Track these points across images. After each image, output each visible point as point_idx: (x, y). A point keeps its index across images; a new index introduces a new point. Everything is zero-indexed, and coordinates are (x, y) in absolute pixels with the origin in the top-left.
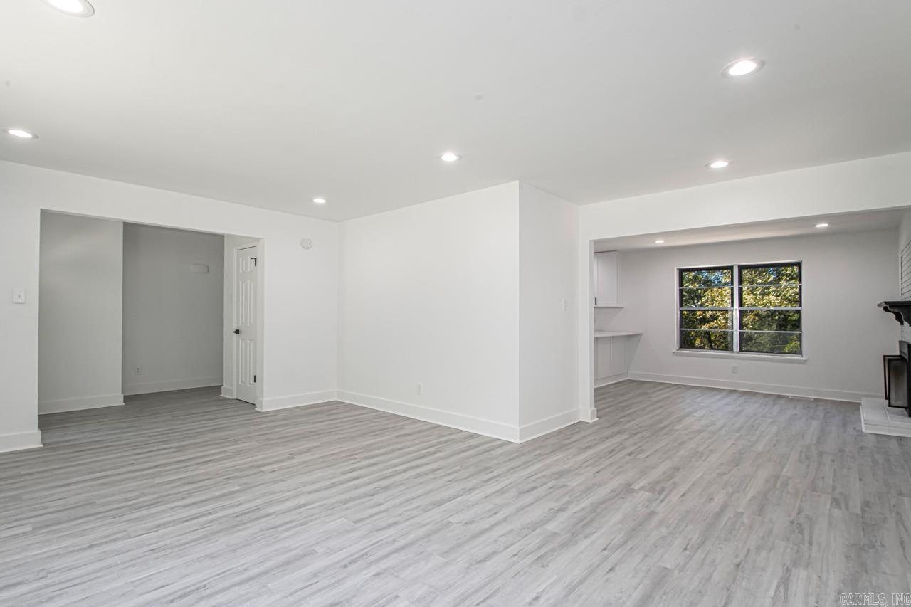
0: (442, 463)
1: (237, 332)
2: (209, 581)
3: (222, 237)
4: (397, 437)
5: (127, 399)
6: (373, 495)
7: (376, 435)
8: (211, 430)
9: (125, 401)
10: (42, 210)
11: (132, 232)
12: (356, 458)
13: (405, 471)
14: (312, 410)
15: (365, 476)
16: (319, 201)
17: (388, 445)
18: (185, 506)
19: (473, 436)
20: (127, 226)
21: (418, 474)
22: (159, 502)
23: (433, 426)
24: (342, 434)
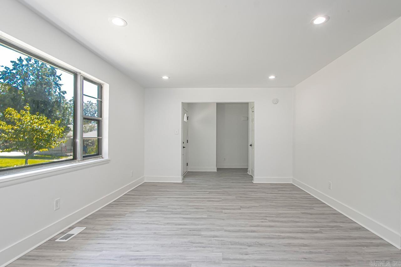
0: (314, 242)
1: (251, 145)
2: (147, 257)
3: (247, 103)
4: (302, 213)
5: (218, 169)
6: (249, 246)
7: (292, 208)
8: (228, 187)
9: (217, 170)
10: (182, 102)
11: (220, 106)
12: (266, 219)
13: (284, 238)
14: (274, 186)
15: (260, 232)
16: (272, 77)
17: (292, 217)
18: (184, 218)
19: (360, 229)
20: (218, 104)
21: (290, 244)
22: (180, 213)
23: (334, 212)
24: (275, 203)
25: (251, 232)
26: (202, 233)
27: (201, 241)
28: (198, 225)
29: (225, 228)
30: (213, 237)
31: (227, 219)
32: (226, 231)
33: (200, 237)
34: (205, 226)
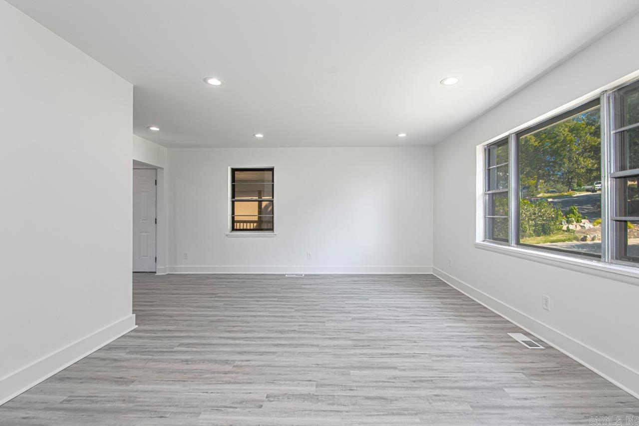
25: (280, 345)
26: (350, 342)
27: (349, 334)
28: (361, 354)
29: (317, 350)
30: (335, 338)
31: (309, 367)
32: (317, 346)
33: (352, 338)
34: (350, 353)
